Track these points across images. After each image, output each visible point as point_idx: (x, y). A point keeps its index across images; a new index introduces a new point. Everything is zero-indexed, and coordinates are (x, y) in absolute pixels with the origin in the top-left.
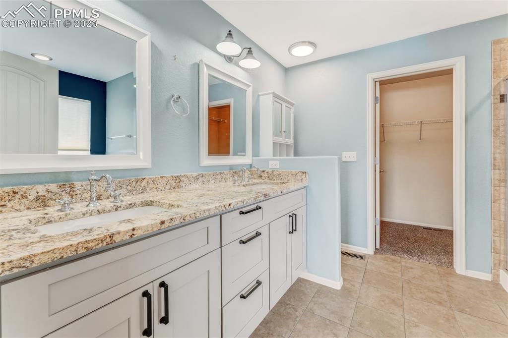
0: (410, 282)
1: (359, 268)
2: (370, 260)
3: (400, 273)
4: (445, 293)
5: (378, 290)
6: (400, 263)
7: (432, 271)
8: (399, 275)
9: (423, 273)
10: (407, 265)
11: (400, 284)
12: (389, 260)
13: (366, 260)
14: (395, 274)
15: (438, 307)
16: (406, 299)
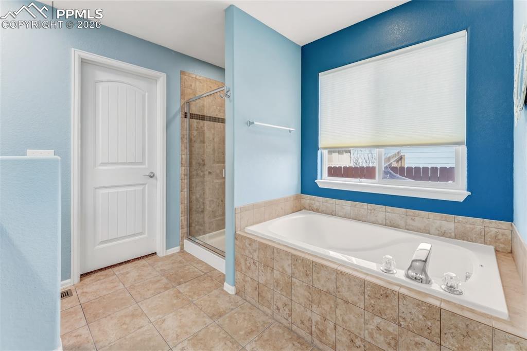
0: (135, 286)
1: (72, 310)
2: (79, 291)
3: (121, 284)
4: (163, 277)
5: (112, 318)
6: (114, 274)
7: (144, 266)
8: (121, 286)
9: (139, 272)
10: (122, 272)
11: (128, 295)
12: (102, 278)
13: (74, 293)
14: (117, 288)
15: (166, 292)
16: (142, 304)
